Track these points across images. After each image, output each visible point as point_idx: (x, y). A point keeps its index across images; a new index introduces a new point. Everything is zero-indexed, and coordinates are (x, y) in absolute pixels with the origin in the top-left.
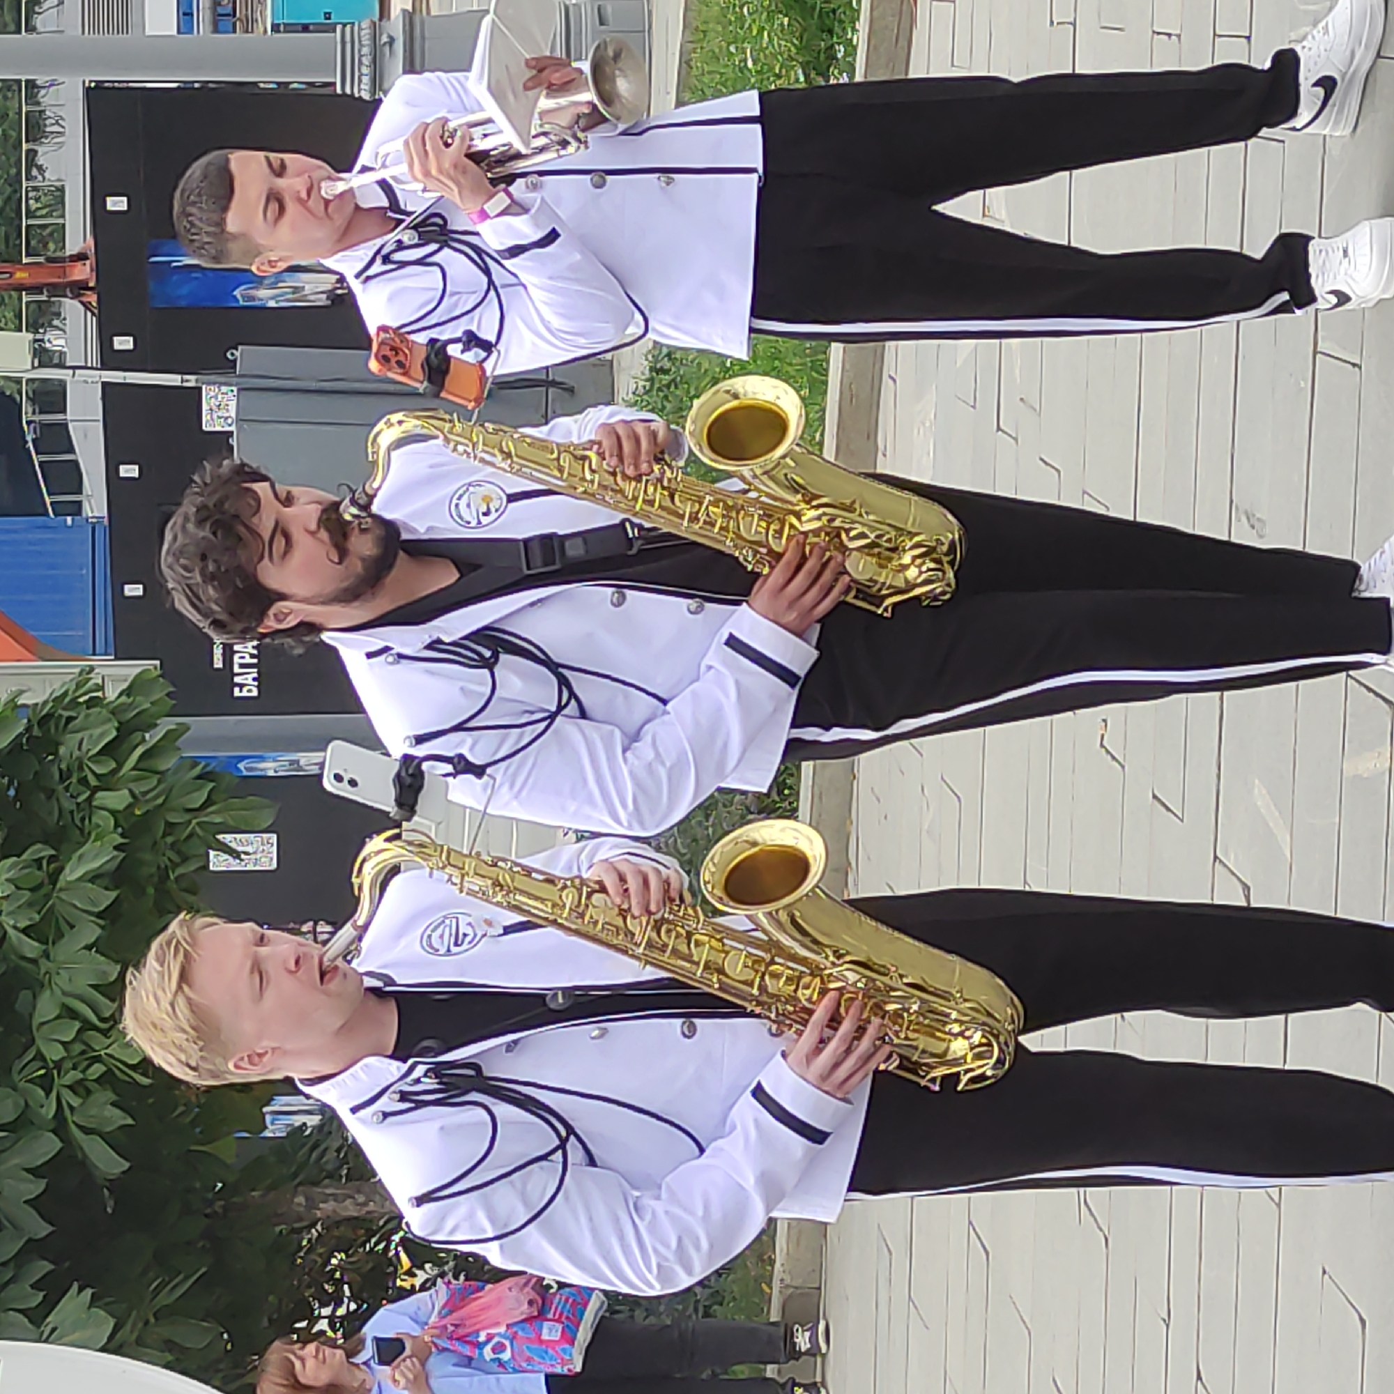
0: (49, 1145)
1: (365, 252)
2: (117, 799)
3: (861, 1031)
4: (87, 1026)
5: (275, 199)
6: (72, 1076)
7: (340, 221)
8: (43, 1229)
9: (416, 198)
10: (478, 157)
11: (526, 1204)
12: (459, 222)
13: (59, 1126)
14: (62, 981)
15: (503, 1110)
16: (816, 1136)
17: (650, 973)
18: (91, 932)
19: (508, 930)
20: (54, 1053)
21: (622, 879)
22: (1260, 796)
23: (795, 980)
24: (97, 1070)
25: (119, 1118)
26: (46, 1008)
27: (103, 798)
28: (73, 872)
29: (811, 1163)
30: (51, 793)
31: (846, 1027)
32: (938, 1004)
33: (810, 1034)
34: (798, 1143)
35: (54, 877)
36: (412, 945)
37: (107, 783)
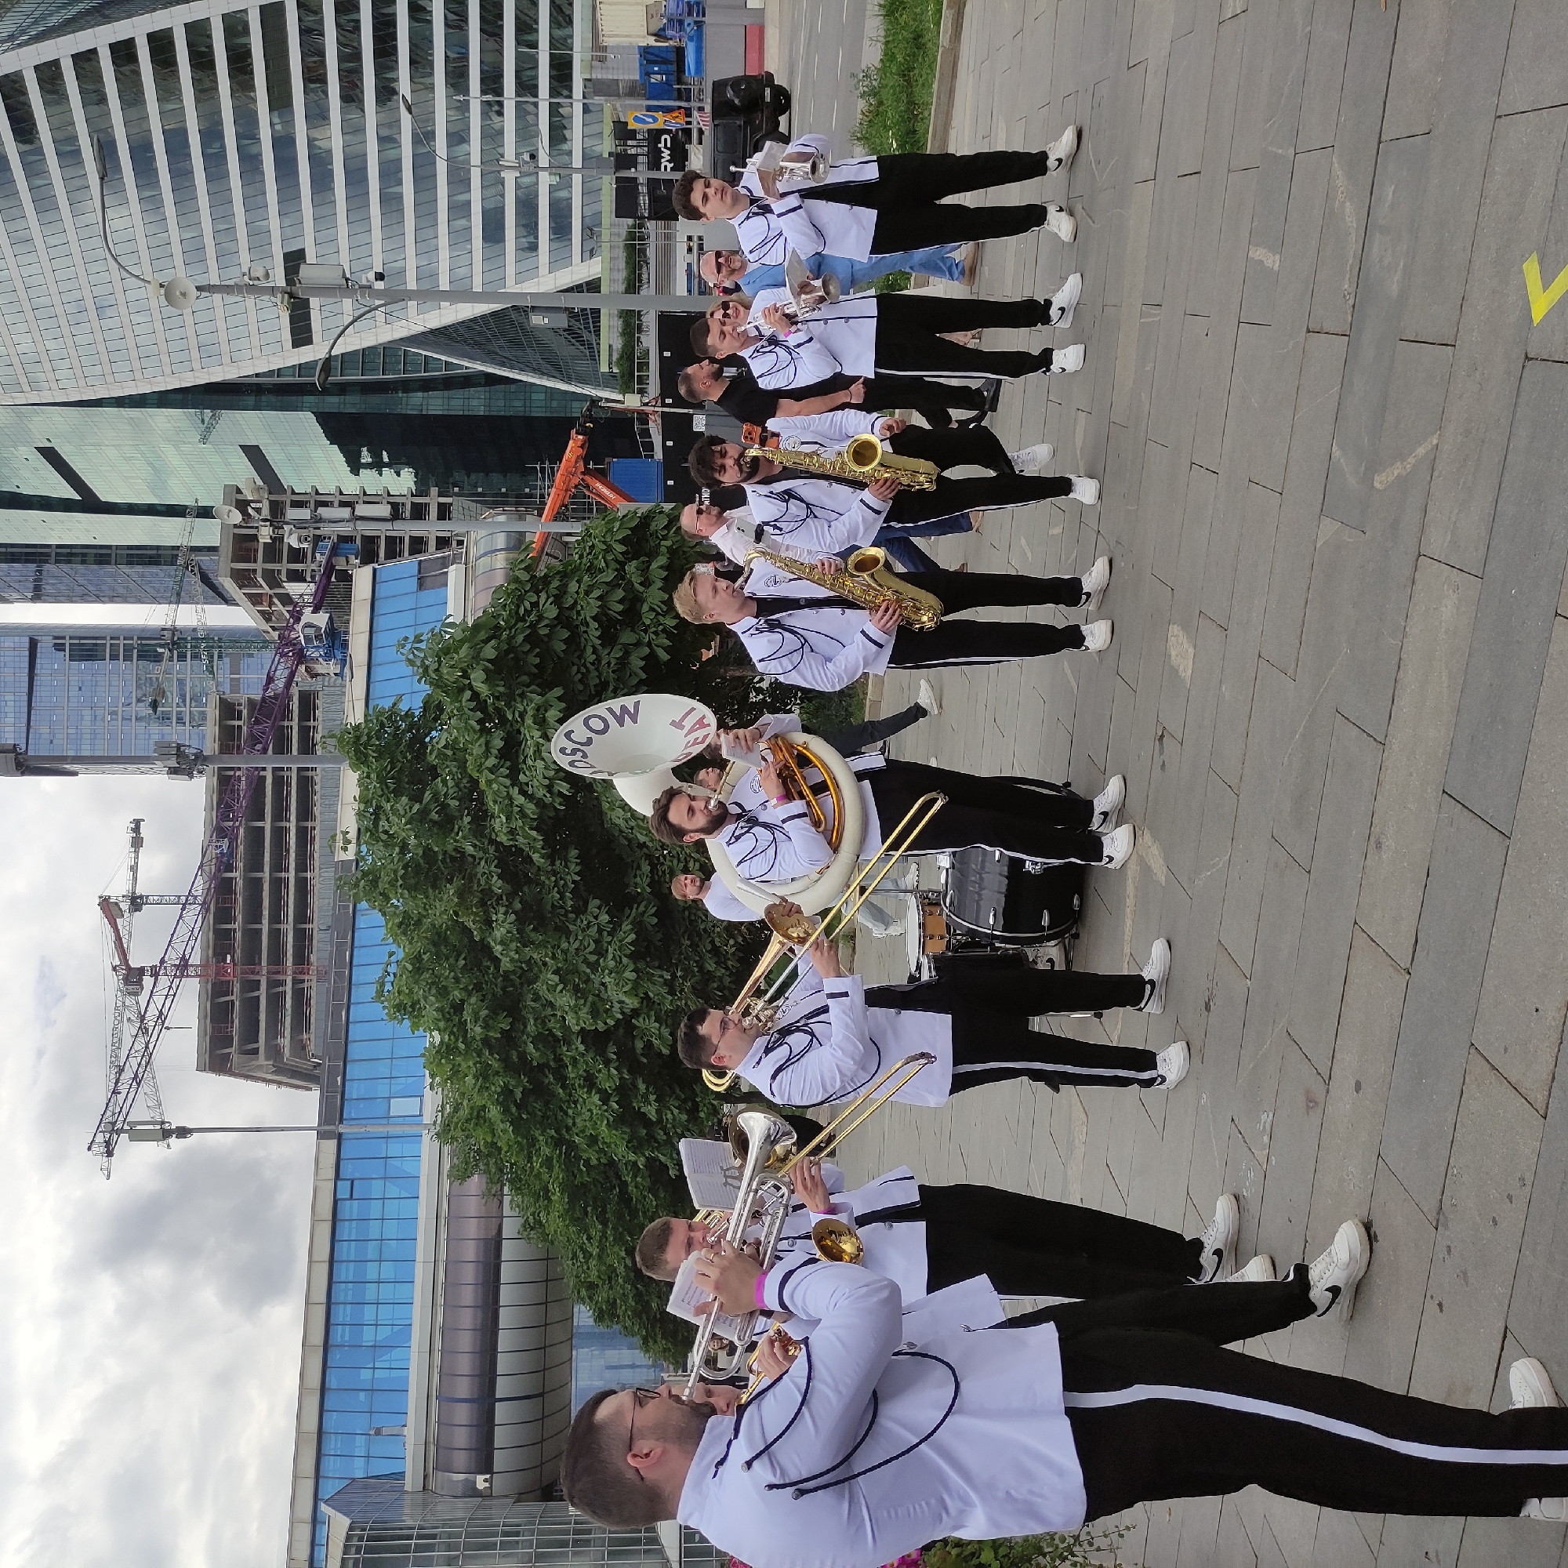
0: (647, 650)
1: (752, 349)
2: (668, 543)
3: (895, 612)
4: (658, 614)
5: (722, 333)
6: (653, 629)
7: (743, 339)
8: (644, 676)
9: (767, 331)
10: (787, 316)
11: (792, 663)
12: (781, 337)
13: (649, 644)
14: (650, 600)
15: (787, 634)
16: (880, 646)
17: (832, 594)
18: (660, 584)
19: (791, 580)
20: (648, 622)
21: (823, 565)
22: (1023, 541)
23: (875, 597)
24: (661, 627)
25: (667, 643)
26: (645, 608)
27: (663, 543)
28: (654, 565)
29: (878, 654)
30: (647, 541)
31: (891, 611)
32: (918, 604)
33: (880, 613)
34: (874, 648)
35: (648, 567)
36: (762, 583)
37: (665, 538)
